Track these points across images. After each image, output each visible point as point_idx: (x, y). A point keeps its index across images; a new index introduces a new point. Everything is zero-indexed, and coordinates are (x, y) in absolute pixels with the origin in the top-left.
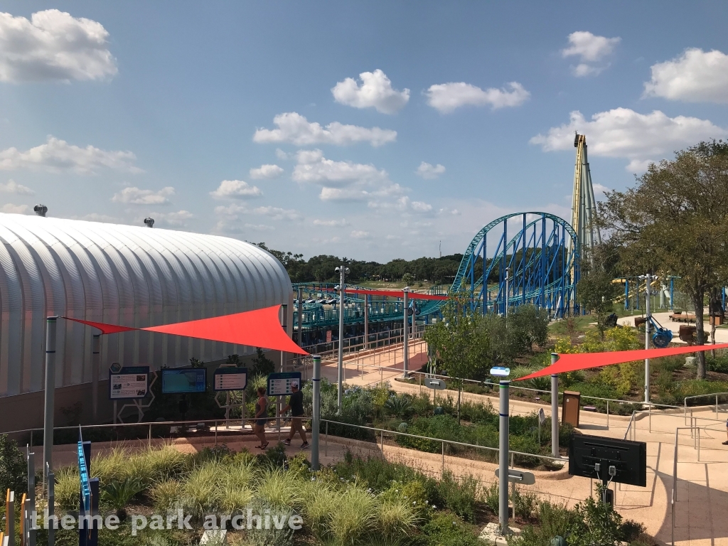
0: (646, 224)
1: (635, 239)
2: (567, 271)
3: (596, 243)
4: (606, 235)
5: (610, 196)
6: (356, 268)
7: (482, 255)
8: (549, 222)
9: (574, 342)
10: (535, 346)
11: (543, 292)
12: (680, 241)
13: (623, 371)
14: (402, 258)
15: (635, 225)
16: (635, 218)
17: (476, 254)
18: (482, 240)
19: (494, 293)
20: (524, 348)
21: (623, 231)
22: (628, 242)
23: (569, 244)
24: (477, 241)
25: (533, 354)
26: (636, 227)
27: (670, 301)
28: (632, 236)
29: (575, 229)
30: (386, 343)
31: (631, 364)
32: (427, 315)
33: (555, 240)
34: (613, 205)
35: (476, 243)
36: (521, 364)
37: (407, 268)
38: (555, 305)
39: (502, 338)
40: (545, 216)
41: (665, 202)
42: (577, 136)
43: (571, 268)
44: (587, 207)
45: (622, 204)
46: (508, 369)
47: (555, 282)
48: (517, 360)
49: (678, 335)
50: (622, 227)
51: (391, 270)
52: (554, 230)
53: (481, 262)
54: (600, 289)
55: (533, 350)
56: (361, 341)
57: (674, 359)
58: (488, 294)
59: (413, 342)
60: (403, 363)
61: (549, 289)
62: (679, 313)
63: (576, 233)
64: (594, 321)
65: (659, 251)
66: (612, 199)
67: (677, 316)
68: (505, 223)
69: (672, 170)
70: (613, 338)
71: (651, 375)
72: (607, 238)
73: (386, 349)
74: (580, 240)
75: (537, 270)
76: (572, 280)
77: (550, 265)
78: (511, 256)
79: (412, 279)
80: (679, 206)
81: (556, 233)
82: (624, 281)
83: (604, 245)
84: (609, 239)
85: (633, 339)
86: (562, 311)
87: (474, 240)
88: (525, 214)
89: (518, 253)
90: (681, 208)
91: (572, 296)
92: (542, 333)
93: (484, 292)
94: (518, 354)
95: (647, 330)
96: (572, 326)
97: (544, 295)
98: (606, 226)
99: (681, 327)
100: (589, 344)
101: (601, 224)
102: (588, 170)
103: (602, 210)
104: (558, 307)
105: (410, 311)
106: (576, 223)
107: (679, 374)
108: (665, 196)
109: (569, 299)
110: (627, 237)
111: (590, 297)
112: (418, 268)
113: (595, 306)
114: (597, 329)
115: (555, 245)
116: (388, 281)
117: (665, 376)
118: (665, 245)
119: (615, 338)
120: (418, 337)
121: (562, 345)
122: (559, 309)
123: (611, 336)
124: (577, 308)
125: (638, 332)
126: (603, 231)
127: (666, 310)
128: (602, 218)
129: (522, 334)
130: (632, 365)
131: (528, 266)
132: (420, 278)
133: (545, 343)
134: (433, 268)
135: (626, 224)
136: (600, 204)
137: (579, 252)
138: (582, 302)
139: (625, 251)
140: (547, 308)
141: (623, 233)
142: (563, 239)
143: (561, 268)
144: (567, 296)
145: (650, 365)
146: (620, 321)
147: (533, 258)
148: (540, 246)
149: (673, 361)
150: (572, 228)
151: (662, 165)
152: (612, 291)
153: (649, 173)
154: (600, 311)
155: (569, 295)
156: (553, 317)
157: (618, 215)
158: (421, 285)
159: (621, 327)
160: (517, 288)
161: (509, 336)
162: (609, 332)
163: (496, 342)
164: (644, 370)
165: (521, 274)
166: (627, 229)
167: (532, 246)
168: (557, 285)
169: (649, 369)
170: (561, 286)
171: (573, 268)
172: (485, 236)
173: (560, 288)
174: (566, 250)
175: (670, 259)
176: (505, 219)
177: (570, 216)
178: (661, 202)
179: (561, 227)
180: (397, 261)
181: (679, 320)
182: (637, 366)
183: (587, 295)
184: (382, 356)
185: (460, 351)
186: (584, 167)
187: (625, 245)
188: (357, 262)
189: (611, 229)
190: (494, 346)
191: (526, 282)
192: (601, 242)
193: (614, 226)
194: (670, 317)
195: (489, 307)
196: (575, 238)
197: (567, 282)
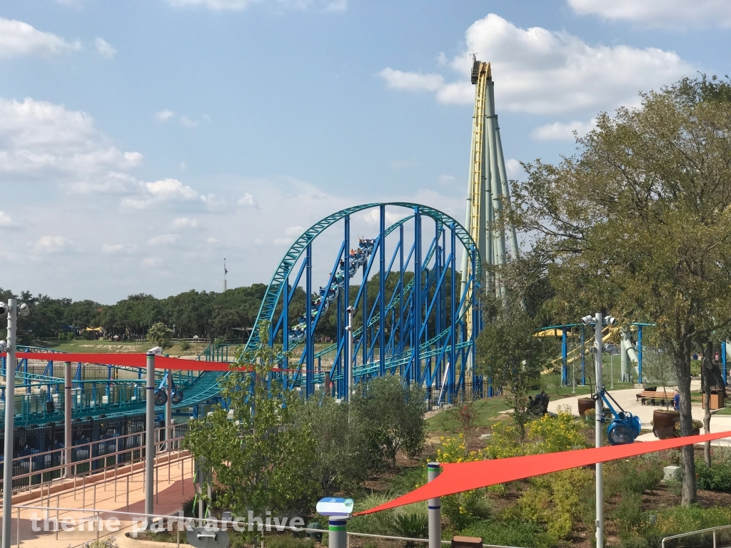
0: (593, 224)
1: (575, 251)
2: (461, 314)
3: (510, 257)
4: (527, 241)
5: (532, 170)
6: (49, 314)
7: (303, 284)
8: (428, 223)
9: (472, 446)
10: (402, 457)
11: (417, 356)
12: (650, 254)
13: (557, 497)
14: (147, 293)
15: (575, 224)
16: (575, 212)
17: (292, 283)
18: (304, 255)
19: (327, 359)
20: (380, 460)
21: (555, 235)
22: (565, 256)
23: (462, 265)
24: (294, 258)
25: (397, 470)
26: (577, 228)
27: (637, 368)
28: (569, 246)
29: (474, 236)
30: (111, 462)
31: (571, 483)
32: (197, 406)
33: (438, 258)
34: (537, 186)
35: (293, 261)
36: (375, 491)
37: (159, 312)
38: (439, 379)
39: (341, 442)
40: (420, 211)
41: (625, 183)
42: (476, 64)
43: (466, 309)
44: (494, 196)
45: (553, 185)
46: (350, 501)
47: (440, 336)
48: (368, 484)
49: (651, 428)
50: (553, 229)
51: (126, 317)
52: (437, 239)
53: (302, 298)
54: (517, 346)
55: (398, 464)
56: (55, 460)
57: (644, 471)
58: (316, 361)
59: (166, 459)
60: (144, 500)
61: (429, 349)
62: (654, 389)
63: (475, 244)
64: (508, 406)
65: (617, 271)
66: (535, 177)
67: (649, 395)
68: (347, 222)
69: (637, 127)
70: (540, 437)
71: (607, 501)
72: (526, 249)
73: (108, 476)
74: (482, 255)
75: (406, 314)
76: (470, 333)
77: (429, 305)
78: (357, 287)
79: (168, 335)
80: (649, 190)
81: (440, 243)
82: (560, 333)
83: (523, 261)
84: (530, 249)
85: (575, 436)
86: (452, 389)
87: (288, 254)
88: (382, 207)
89: (372, 283)
90: (652, 194)
91: (469, 364)
92: (414, 433)
93: (309, 356)
94: (369, 472)
95: (597, 418)
96: (469, 417)
97: (419, 362)
98: (525, 225)
99: (655, 412)
100: (498, 448)
101: (518, 223)
102: (496, 128)
103: (519, 196)
104: (443, 382)
105: (160, 398)
106: (475, 225)
107: (652, 498)
108: (624, 172)
109: (464, 368)
110: (563, 248)
111: (500, 362)
112: (181, 312)
113: (509, 377)
114: (513, 420)
115: (438, 267)
116: (119, 340)
117: (631, 502)
118: (625, 261)
119: (544, 434)
120: (176, 449)
121: (450, 450)
122: (446, 387)
123: (537, 432)
124: (477, 383)
125: (583, 425)
126: (521, 235)
127: (630, 384)
128: (519, 212)
129: (378, 434)
130: (574, 485)
131: (390, 306)
132: (185, 332)
133: (421, 450)
134: (210, 312)
135: (560, 223)
136: (515, 186)
137: (481, 277)
138: (487, 373)
139: (559, 273)
140: (425, 386)
141: (556, 240)
142: (453, 254)
143: (449, 310)
144: (459, 362)
145: (604, 484)
146: (553, 407)
147: (399, 291)
148: (411, 268)
149: (643, 474)
150: (468, 233)
151: (619, 116)
152: (538, 352)
153: (599, 130)
154: (517, 386)
155: (464, 360)
156: (435, 403)
157: (546, 205)
158: (187, 348)
159: (553, 416)
160: (369, 350)
161: (351, 439)
162: (533, 425)
163: (328, 449)
164: (594, 492)
165: (377, 323)
166: (562, 232)
167: (396, 268)
168: (442, 342)
169: (603, 490)
170: (449, 344)
171: (471, 309)
172: (309, 248)
173: (448, 348)
174: (458, 276)
175: (634, 287)
176: (346, 215)
177: (465, 212)
178: (619, 183)
179: (448, 232)
180: (136, 298)
181: (653, 402)
182: (582, 486)
183: (495, 358)
184: (100, 489)
185: (257, 468)
186: (488, 122)
187: (558, 261)
188: (53, 302)
189: (535, 231)
190: (325, 458)
191: (387, 338)
192: (518, 256)
193: (539, 227)
194: (638, 396)
195: (317, 386)
196: (473, 252)
197: (460, 336)
